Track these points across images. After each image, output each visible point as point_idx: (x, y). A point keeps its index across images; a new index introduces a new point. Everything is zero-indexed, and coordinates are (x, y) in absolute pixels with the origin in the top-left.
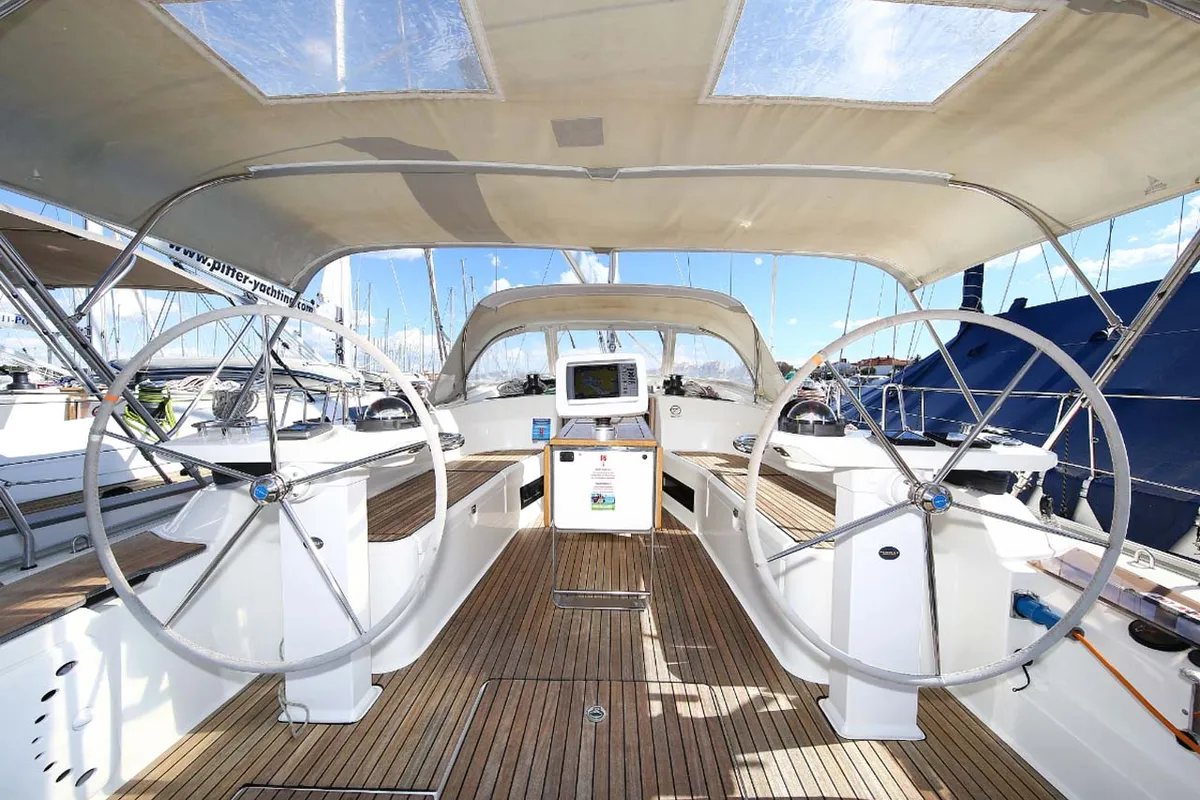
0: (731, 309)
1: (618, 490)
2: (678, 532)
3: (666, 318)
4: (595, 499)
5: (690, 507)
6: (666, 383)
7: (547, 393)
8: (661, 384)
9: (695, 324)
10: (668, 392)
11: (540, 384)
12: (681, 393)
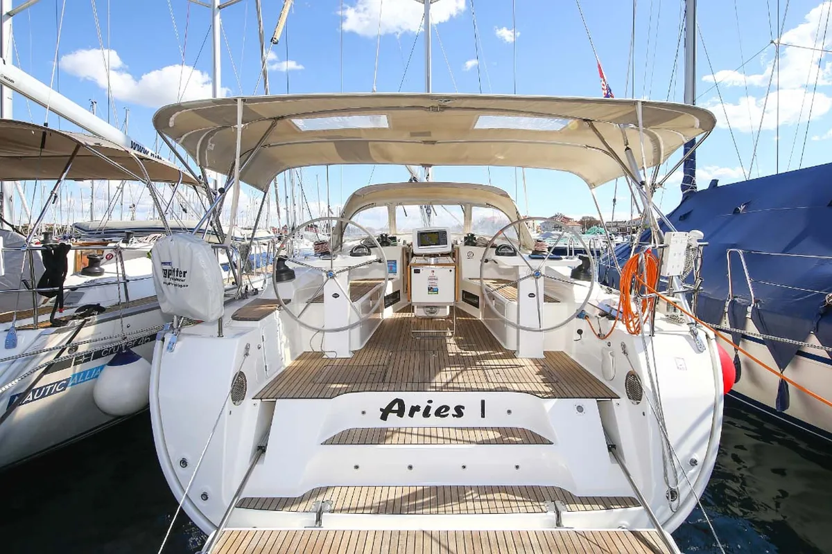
0: (501, 195)
1: (440, 285)
2: (470, 319)
3: (465, 197)
4: (430, 289)
5: (477, 305)
6: (465, 238)
7: (392, 245)
8: (463, 239)
9: (484, 201)
10: (466, 244)
11: (389, 240)
12: (475, 245)
